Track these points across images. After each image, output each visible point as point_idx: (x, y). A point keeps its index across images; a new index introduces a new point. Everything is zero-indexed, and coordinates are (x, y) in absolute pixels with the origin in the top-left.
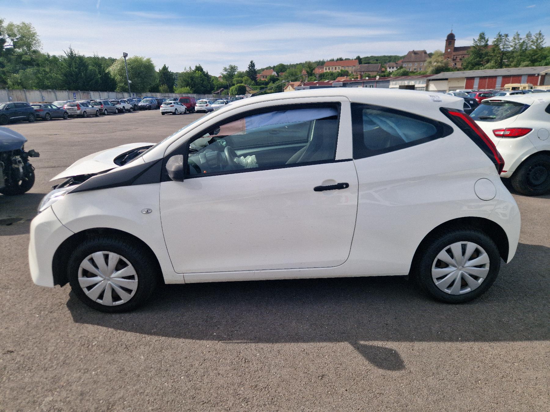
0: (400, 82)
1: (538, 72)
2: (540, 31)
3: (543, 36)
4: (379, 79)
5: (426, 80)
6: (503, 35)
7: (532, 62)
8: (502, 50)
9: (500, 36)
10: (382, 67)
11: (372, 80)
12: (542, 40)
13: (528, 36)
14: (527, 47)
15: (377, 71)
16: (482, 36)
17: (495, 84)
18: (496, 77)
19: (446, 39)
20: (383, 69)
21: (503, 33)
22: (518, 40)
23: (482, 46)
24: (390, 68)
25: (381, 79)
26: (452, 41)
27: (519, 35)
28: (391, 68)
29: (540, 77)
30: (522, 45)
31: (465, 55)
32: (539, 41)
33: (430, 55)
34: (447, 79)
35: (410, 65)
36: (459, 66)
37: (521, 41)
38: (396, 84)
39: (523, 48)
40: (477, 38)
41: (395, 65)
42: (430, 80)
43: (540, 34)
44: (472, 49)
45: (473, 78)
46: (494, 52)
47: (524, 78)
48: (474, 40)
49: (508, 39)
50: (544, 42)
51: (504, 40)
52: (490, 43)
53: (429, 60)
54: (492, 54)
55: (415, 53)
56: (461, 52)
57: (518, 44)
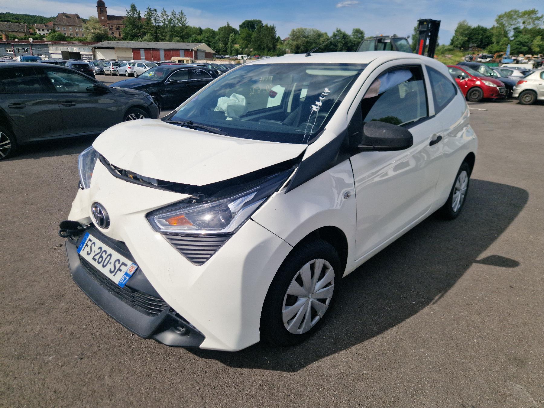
0: (61, 47)
1: (191, 48)
2: (182, 11)
3: (185, 16)
4: (33, 42)
5: (91, 47)
6: (152, 10)
7: (182, 39)
8: (155, 24)
9: (150, 10)
10: (29, 28)
11: (22, 42)
12: (185, 19)
13: (173, 13)
14: (174, 24)
15: (24, 32)
16: (133, 8)
17: (159, 56)
18: (158, 50)
19: (96, 5)
20: (31, 31)
21: (152, 8)
22: (166, 17)
23: (136, 18)
24: (39, 30)
25: (35, 42)
26: (103, 8)
27: (165, 11)
28: (41, 30)
29: (193, 52)
30: (170, 21)
31: (120, 24)
32: (183, 20)
33: (84, 21)
34: (113, 48)
35: (64, 29)
36: (116, 35)
37: (169, 18)
38: (57, 50)
39: (172, 25)
40: (129, 9)
41: (45, 27)
42: (95, 48)
43: (182, 14)
44: (126, 19)
45: (138, 49)
46: (148, 26)
47: (182, 53)
48: (127, 11)
49: (158, 14)
50: (187, 21)
51: (154, 14)
52: (142, 16)
53: (84, 25)
54: (147, 27)
55: (67, 16)
56: (115, 22)
57: (167, 20)
